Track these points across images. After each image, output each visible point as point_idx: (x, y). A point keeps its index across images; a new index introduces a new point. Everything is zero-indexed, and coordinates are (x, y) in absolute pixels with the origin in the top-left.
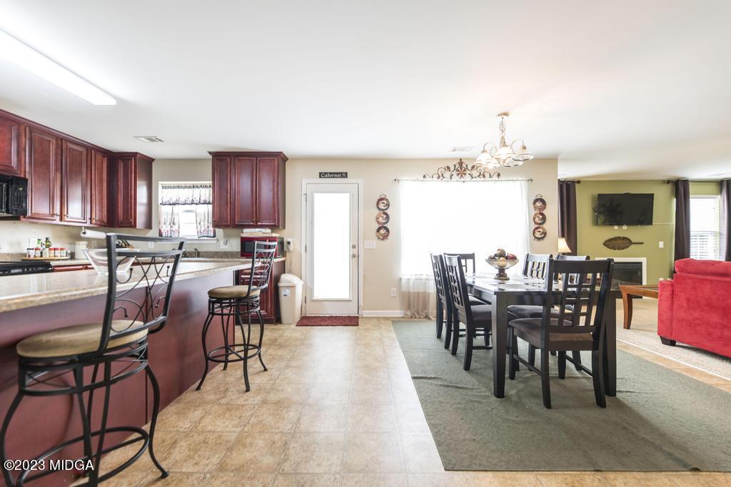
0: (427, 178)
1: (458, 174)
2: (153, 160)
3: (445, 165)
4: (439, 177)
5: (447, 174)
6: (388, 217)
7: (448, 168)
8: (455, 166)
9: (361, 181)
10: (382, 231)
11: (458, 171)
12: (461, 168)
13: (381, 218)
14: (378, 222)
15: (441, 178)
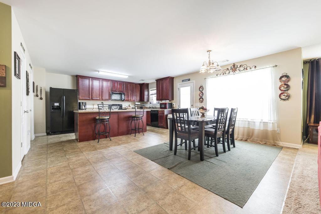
0: (218, 75)
1: (232, 71)
2: (149, 84)
3: (226, 68)
4: (223, 74)
5: (227, 72)
6: (203, 94)
7: (228, 69)
8: (231, 67)
9: (194, 81)
10: (201, 99)
11: (232, 69)
12: (234, 68)
13: (201, 94)
14: (200, 96)
15: (225, 74)
